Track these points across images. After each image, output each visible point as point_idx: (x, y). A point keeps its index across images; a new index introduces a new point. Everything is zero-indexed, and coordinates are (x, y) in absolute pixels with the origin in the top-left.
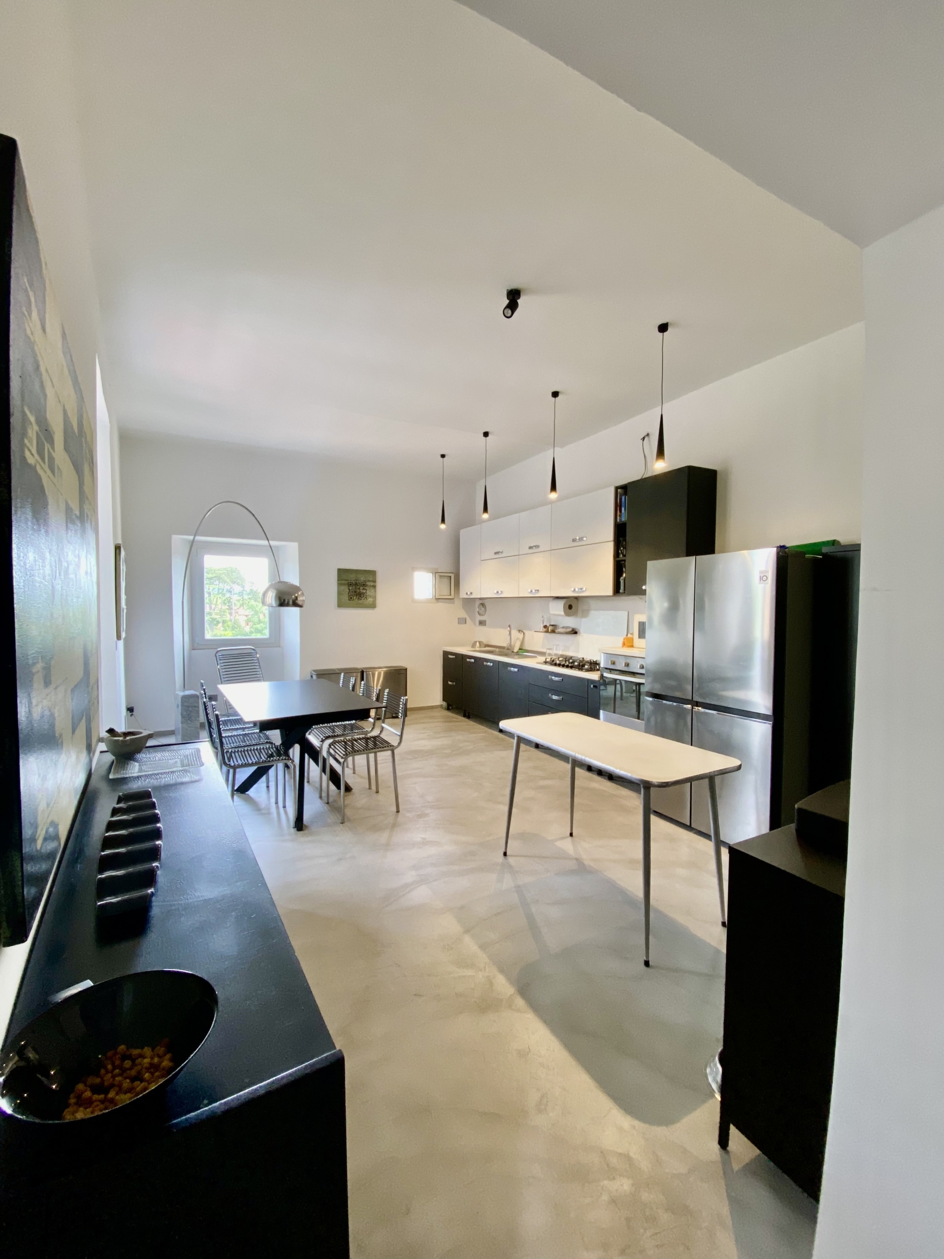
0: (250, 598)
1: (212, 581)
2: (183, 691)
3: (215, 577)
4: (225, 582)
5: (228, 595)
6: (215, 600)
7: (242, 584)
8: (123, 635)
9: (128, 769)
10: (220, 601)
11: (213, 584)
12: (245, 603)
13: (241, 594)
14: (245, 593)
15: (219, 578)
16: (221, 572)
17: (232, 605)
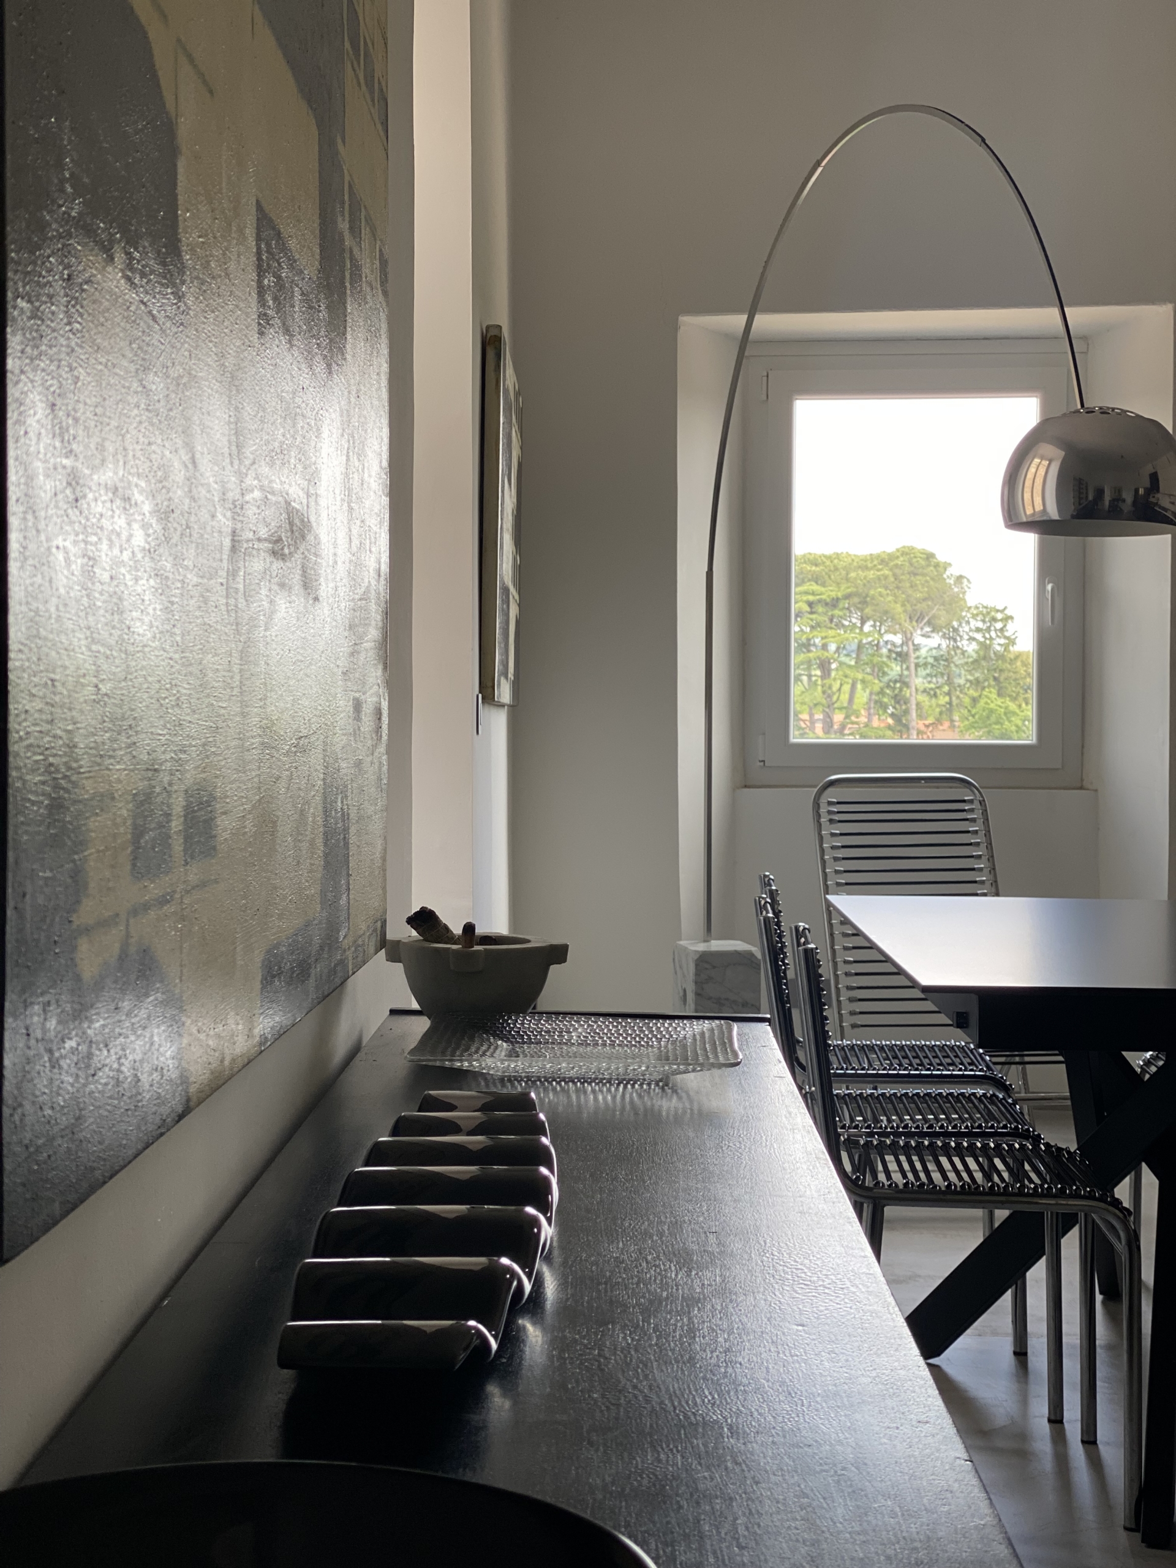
0: (977, 683)
1: (837, 612)
2: (705, 941)
3: (847, 597)
4: (884, 617)
5: (895, 669)
6: (847, 688)
7: (949, 625)
8: (504, 692)
9: (473, 1049)
10: (862, 697)
11: (840, 625)
12: (960, 705)
13: (942, 662)
14: (957, 660)
15: (861, 601)
16: (871, 574)
17: (906, 712)
